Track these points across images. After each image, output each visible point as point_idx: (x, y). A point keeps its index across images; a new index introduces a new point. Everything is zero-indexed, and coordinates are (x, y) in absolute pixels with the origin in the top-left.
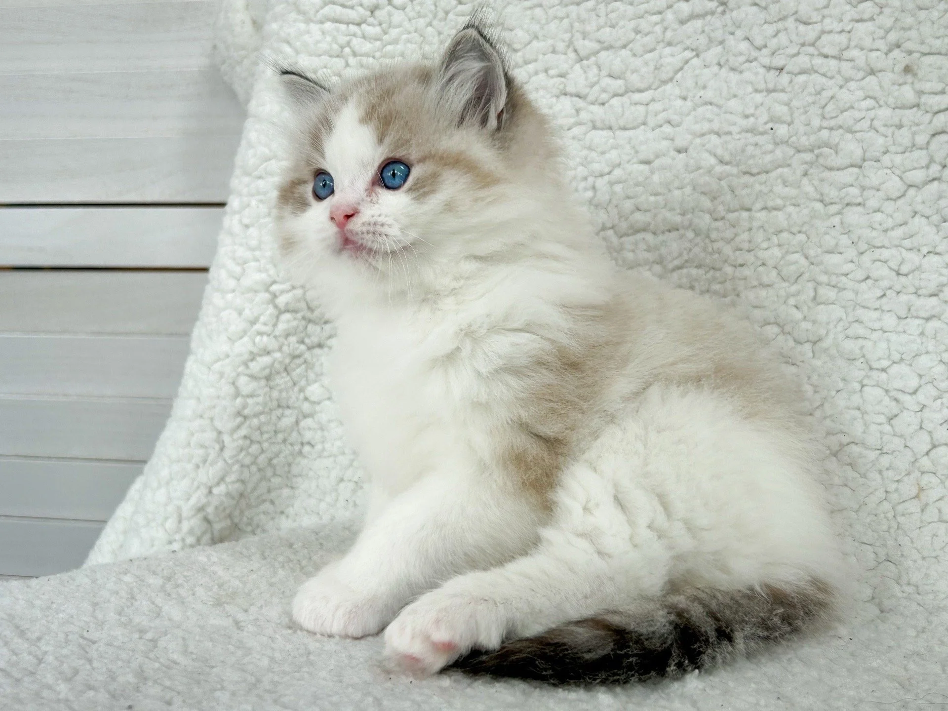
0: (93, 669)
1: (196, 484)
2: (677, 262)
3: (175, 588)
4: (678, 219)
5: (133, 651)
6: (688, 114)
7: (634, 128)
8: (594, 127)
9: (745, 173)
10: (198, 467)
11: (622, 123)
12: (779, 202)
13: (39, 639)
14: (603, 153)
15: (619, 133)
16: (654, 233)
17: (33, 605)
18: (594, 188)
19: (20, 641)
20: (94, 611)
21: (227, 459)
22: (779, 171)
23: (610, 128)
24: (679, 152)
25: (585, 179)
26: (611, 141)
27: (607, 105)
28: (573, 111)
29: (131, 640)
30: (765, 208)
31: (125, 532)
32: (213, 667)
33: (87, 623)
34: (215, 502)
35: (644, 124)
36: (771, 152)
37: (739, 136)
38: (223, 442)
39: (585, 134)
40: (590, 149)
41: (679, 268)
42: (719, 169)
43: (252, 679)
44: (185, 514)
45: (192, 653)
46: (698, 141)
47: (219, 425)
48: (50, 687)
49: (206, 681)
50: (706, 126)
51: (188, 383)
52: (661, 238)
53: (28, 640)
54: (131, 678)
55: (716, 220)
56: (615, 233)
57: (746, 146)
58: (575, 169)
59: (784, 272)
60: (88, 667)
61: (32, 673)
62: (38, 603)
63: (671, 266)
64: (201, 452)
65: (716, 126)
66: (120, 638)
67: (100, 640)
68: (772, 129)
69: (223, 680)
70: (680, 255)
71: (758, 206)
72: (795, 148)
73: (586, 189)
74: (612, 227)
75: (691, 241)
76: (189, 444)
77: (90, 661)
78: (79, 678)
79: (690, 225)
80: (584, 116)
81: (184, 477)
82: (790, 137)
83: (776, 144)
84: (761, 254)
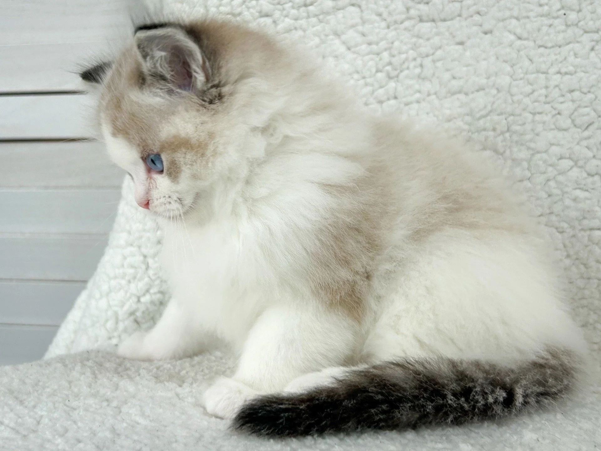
0: (79, 428)
1: (128, 295)
2: (483, 113)
3: (125, 371)
4: (484, 81)
5: (105, 415)
6: (493, 6)
7: (452, 19)
8: (421, 21)
9: (540, 46)
10: (129, 282)
11: (442, 16)
12: (571, 68)
13: (34, 407)
14: (428, 39)
15: (440, 24)
16: (466, 94)
17: (24, 383)
18: (421, 66)
19: (21, 408)
20: (70, 387)
21: (151, 275)
22: (571, 46)
23: (433, 21)
24: (486, 33)
25: (415, 59)
26: (434, 30)
27: (430, 4)
28: (405, 10)
29: (102, 407)
30: (559, 72)
31: (76, 332)
32: (166, 426)
33: (67, 396)
34: (142, 308)
35: (460, 15)
36: (563, 31)
37: (535, 19)
38: (148, 263)
39: (414, 26)
40: (419, 37)
41: (484, 116)
42: (519, 43)
43: (197, 435)
44: (120, 318)
45: (149, 416)
46: (501, 24)
47: (144, 250)
48: (49, 441)
49: (163, 436)
50: (507, 14)
51: (120, 220)
52: (471, 96)
53: (26, 407)
54: (108, 434)
55: (516, 80)
56: (438, 97)
57: (542, 26)
58: (407, 53)
59: (578, 122)
60: (75, 426)
61: (34, 431)
62: (27, 381)
63: (478, 115)
64: (131, 271)
65: (515, 13)
66: (94, 406)
67: (79, 407)
68: (565, 14)
69: (176, 436)
70: (485, 107)
71: (553, 70)
72: (583, 29)
73: (415, 67)
74: (435, 93)
75: (494, 96)
76: (123, 266)
77: (75, 422)
78: (69, 435)
79: (494, 85)
80: (413, 12)
81: (120, 289)
82: (579, 21)
83: (567, 26)
84: (557, 105)
